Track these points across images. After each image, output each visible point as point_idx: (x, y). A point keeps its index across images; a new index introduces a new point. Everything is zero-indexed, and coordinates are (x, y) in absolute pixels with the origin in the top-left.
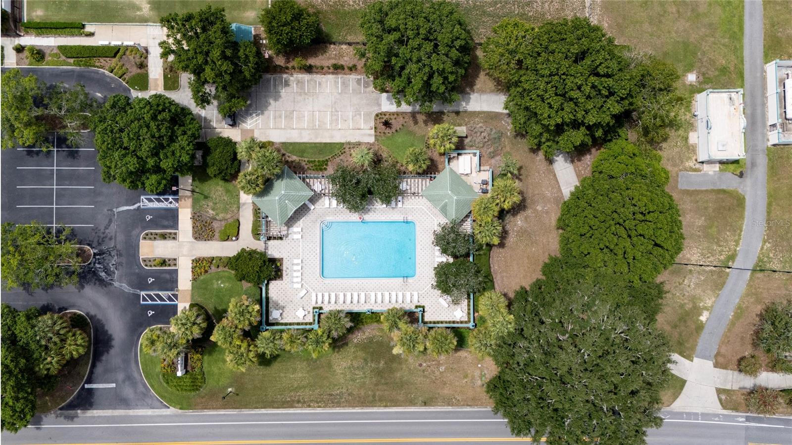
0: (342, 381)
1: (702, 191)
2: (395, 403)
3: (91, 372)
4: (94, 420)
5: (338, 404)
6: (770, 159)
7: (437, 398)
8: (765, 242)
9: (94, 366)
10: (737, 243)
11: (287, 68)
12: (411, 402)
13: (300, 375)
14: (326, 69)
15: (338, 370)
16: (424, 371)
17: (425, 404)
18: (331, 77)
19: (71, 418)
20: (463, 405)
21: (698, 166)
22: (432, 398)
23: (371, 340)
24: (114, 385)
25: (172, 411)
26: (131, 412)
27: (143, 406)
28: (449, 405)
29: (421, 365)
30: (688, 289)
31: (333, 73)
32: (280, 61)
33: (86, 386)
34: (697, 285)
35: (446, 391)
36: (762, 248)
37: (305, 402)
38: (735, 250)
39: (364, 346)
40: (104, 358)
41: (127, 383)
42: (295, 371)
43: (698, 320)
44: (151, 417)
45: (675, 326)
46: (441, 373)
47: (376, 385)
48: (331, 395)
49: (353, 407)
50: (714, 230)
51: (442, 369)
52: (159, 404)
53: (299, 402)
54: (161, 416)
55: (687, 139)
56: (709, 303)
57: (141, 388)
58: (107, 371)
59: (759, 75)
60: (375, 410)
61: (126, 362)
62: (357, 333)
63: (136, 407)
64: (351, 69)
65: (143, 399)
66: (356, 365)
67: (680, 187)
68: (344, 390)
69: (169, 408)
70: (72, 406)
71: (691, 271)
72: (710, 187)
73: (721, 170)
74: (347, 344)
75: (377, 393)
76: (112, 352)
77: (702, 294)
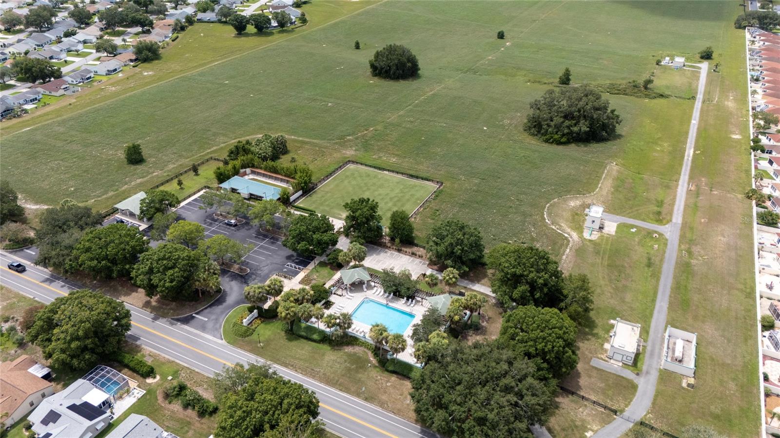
0: (325, 365)
1: (607, 372)
2: (347, 391)
3: (202, 310)
4: (182, 330)
5: (314, 377)
6: (660, 374)
7: (375, 399)
8: (648, 413)
9: (206, 308)
10: (626, 406)
11: (390, 248)
12: (358, 394)
13: (304, 352)
14: (408, 253)
15: (327, 358)
16: (376, 380)
17: (366, 399)
18: (408, 257)
19: (172, 324)
20: (390, 411)
21: (607, 359)
22: (372, 398)
23: (355, 354)
24: (206, 319)
25: (224, 342)
26: (202, 334)
27: (210, 334)
28: (381, 406)
29: (377, 377)
30: (581, 414)
31: (410, 256)
32: (389, 245)
33: (194, 315)
34: (588, 415)
35: (384, 397)
36: (646, 415)
37: (295, 368)
38: (624, 409)
39: (349, 355)
40: (214, 307)
41: (213, 321)
42: (302, 349)
43: (583, 434)
44: (210, 340)
45: (564, 430)
46: (387, 386)
47: (343, 376)
48: (313, 370)
49: (321, 382)
50: (610, 393)
51: (389, 384)
52: (219, 336)
53: (292, 366)
54: (215, 342)
55: (603, 345)
56: (595, 428)
57: (218, 326)
58: (209, 313)
59: (659, 335)
60: (333, 390)
61: (222, 313)
62: (350, 347)
63: (207, 333)
64: (419, 257)
65: (214, 331)
66: (338, 360)
67: (591, 364)
68: (322, 371)
69: (222, 340)
70: (178, 320)
71: (586, 406)
72: (615, 372)
73: (622, 366)
74: (340, 350)
75: (340, 380)
76: (220, 307)
77: (591, 420)
